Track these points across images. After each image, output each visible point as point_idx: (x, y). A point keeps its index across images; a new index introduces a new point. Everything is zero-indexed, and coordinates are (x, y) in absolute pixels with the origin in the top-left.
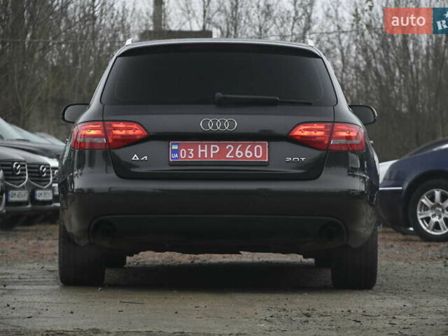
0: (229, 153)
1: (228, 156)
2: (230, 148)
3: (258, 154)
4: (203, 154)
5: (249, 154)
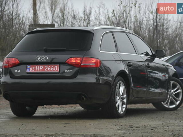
0: (46, 69)
1: (45, 70)
2: (46, 67)
3: (56, 69)
4: (37, 69)
5: (52, 69)
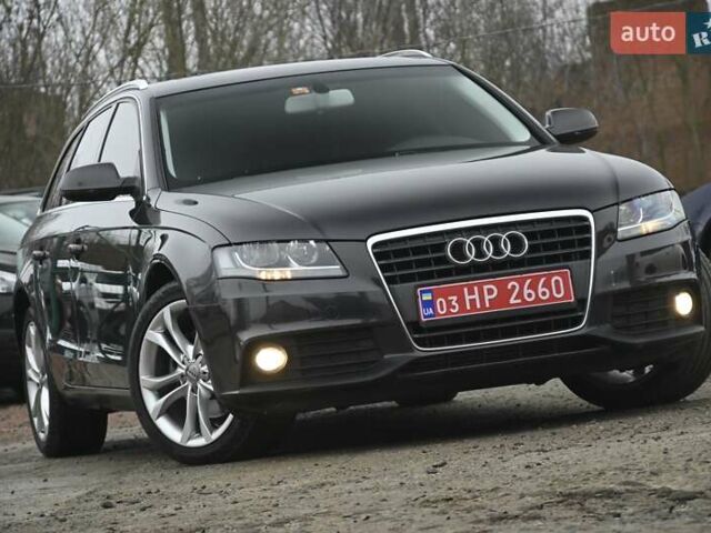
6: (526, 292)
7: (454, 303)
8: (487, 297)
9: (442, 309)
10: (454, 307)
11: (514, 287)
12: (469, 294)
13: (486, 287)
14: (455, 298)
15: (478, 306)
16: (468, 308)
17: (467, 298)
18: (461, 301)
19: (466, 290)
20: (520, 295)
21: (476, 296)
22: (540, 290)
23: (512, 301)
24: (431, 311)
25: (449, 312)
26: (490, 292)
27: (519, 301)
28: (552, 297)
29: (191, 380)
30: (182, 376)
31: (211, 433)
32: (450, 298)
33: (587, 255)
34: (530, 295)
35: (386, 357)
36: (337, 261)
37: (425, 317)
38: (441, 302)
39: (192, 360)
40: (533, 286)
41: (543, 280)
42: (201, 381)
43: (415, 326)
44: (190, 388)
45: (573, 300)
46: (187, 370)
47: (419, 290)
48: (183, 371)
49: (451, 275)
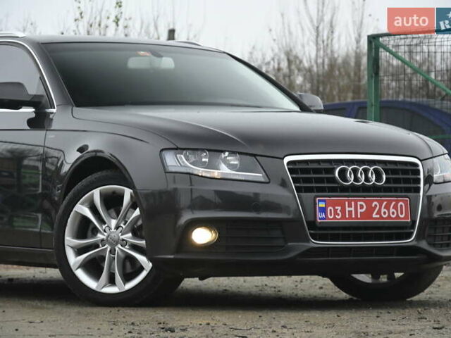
6: (383, 210)
7: (338, 212)
8: (359, 211)
9: (331, 215)
10: (338, 215)
11: (376, 205)
12: (349, 207)
13: (359, 203)
14: (339, 208)
15: (353, 216)
16: (347, 216)
17: (347, 209)
18: (343, 211)
19: (347, 203)
20: (379, 213)
21: (353, 209)
22: (392, 210)
23: (374, 216)
24: (324, 216)
25: (335, 218)
26: (362, 207)
27: (378, 216)
28: (397, 217)
29: (110, 244)
30: (102, 240)
31: (125, 284)
32: (336, 208)
33: (417, 190)
34: (385, 213)
35: (289, 244)
36: (262, 171)
37: (320, 219)
38: (331, 210)
39: (113, 230)
40: (387, 207)
41: (393, 203)
42: (120, 246)
43: (312, 225)
44: (109, 250)
45: (409, 220)
46: (108, 236)
47: (318, 198)
48: (105, 237)
49: (337, 192)
